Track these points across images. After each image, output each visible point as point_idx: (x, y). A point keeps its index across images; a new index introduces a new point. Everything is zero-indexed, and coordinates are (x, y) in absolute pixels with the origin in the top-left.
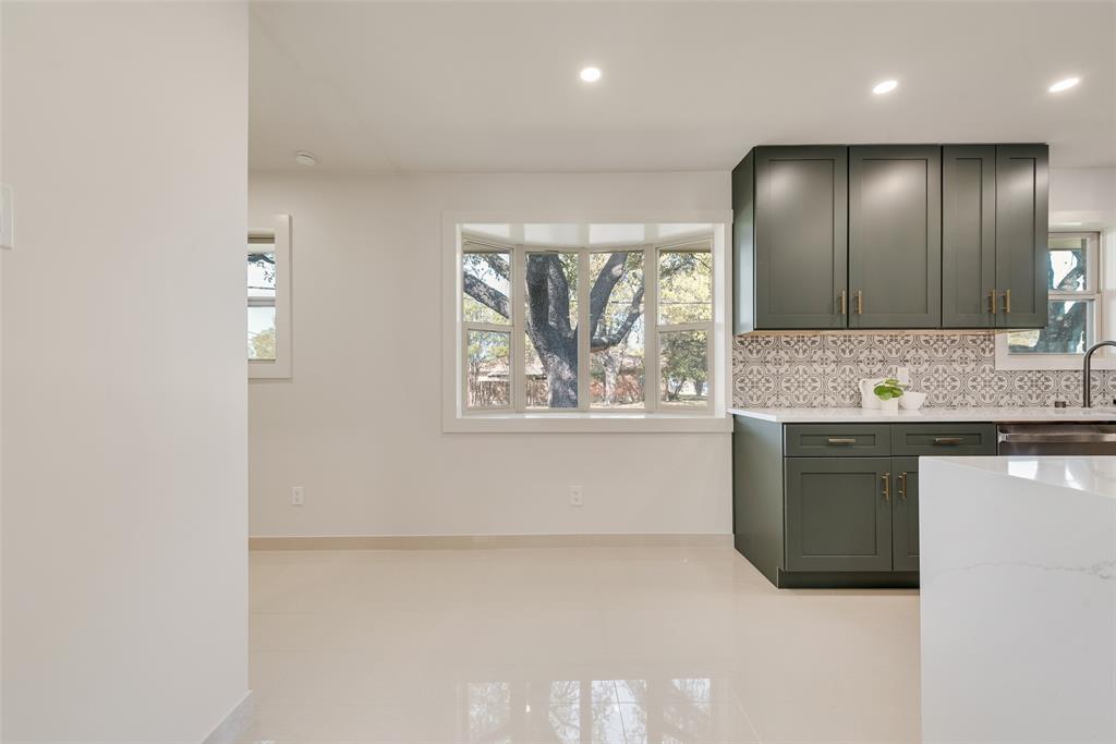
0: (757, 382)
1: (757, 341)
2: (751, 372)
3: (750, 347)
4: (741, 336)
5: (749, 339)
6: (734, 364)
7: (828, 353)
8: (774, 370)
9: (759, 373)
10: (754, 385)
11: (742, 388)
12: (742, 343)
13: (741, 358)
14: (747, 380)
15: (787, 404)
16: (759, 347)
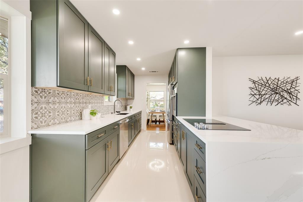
0: (45, 114)
1: (45, 92)
2: (42, 108)
3: (41, 94)
4: (36, 88)
5: (41, 90)
6: (32, 104)
7: (72, 99)
8: (52, 107)
9: (45, 108)
10: (43, 115)
11: (36, 118)
12: (36, 92)
13: (36, 100)
14: (39, 113)
15: (58, 122)
16: (46, 95)
